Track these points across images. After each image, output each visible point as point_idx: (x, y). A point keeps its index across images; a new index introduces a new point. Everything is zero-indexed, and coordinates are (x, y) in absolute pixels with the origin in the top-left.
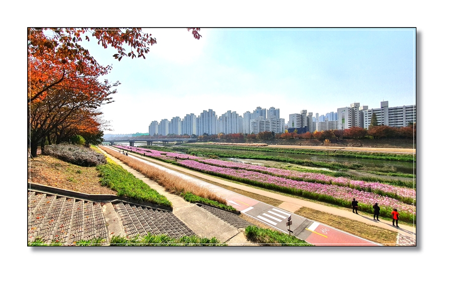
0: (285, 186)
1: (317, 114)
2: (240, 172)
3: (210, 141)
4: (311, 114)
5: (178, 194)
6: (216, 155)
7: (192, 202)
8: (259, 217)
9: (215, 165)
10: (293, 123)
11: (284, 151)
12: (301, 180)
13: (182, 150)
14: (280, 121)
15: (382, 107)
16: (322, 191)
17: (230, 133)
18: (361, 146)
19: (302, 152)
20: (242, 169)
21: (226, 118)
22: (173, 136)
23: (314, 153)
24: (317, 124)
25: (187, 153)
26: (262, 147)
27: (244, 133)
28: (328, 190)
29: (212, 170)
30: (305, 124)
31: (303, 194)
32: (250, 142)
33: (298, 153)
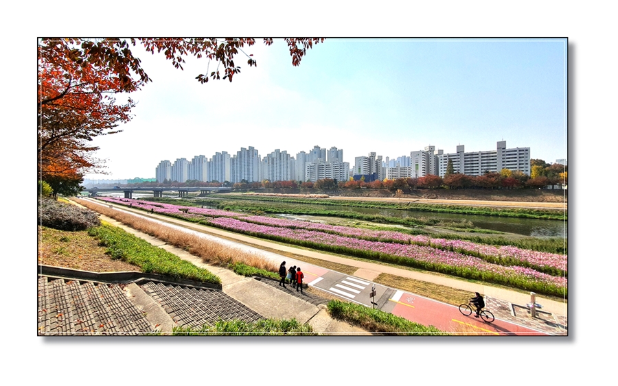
0: (358, 248)
1: (387, 158)
2: (299, 233)
3: (250, 191)
4: (380, 157)
5: (224, 266)
6: (261, 210)
7: (247, 275)
8: (332, 289)
9: (263, 224)
10: (360, 168)
11: (350, 205)
12: (376, 240)
13: (209, 204)
14: (344, 165)
15: (458, 152)
16: (402, 252)
17: (278, 179)
18: (436, 198)
19: (371, 206)
20: (301, 228)
21: (273, 159)
22: (195, 184)
23: (385, 207)
24: (387, 169)
25: (218, 208)
26: (322, 199)
27: (297, 180)
28: (408, 251)
29: (261, 231)
30: (374, 171)
31: (381, 257)
32: (305, 192)
33: (366, 207)
